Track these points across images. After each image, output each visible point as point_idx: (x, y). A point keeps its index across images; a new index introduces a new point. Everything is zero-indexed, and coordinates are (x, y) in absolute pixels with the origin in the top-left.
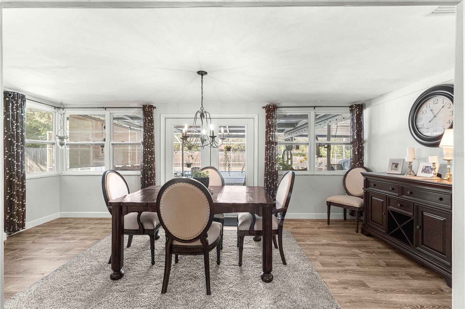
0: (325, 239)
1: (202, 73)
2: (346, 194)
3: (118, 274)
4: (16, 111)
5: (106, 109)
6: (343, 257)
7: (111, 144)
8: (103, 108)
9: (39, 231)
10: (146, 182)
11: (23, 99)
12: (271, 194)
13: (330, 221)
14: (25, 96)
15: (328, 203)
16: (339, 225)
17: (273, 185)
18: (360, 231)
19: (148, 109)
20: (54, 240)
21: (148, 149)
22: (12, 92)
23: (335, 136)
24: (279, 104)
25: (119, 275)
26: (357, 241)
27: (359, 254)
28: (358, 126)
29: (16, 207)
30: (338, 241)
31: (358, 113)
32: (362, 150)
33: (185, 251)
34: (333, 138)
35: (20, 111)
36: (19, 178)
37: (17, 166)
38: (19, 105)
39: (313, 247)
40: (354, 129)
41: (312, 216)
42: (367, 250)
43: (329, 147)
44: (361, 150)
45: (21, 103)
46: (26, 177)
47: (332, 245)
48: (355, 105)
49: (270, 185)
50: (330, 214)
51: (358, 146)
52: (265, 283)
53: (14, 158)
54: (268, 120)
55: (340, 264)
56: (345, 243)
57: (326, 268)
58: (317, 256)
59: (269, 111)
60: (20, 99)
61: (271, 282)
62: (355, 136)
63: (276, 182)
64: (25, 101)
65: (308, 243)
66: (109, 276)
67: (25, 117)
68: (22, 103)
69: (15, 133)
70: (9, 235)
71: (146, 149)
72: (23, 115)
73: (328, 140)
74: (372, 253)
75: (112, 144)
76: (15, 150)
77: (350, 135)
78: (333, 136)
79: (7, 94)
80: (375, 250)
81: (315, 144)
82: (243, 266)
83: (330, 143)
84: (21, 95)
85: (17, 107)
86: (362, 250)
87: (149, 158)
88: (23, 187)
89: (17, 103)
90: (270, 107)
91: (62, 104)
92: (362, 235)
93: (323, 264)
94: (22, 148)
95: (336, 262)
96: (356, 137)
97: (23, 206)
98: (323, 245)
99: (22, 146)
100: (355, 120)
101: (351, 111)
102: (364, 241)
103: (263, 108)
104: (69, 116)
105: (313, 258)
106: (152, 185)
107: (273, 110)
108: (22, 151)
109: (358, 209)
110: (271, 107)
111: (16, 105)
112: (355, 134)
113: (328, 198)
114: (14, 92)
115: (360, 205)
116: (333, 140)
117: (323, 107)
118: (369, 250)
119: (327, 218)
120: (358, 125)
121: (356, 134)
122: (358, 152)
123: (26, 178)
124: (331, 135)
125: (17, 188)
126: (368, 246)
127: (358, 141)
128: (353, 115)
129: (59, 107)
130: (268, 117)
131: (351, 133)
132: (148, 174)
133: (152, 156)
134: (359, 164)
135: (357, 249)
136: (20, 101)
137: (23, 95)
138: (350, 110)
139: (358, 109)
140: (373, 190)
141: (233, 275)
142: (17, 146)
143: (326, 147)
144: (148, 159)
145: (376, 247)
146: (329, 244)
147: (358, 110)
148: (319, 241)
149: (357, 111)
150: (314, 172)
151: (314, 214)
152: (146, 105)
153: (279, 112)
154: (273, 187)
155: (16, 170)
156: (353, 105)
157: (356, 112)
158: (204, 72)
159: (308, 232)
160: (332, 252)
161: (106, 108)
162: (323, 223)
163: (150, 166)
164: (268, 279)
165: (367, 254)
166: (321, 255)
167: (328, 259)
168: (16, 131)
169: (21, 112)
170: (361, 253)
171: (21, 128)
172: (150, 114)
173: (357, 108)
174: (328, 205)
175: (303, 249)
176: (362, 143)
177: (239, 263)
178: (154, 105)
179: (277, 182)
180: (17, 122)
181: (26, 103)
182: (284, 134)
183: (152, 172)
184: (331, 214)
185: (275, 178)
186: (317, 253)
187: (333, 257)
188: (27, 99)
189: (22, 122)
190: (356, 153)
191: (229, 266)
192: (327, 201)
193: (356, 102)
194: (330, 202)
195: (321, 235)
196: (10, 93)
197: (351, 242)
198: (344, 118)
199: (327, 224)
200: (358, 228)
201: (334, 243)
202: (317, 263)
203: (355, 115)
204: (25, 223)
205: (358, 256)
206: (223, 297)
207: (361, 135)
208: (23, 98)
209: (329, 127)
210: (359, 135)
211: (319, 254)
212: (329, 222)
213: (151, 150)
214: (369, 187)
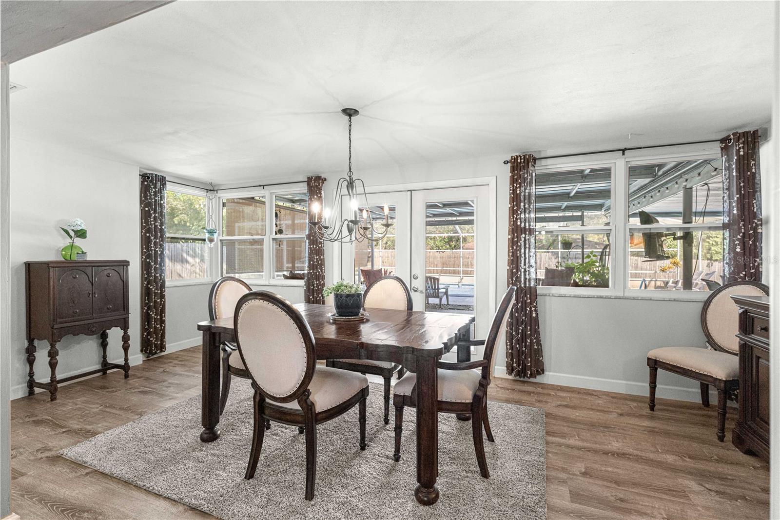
0: (620, 440)
1: (350, 113)
2: (708, 345)
3: (210, 433)
4: (154, 198)
5: (265, 187)
6: (641, 491)
7: (271, 240)
8: (260, 186)
9: (180, 356)
10: (311, 297)
11: (163, 182)
12: (520, 331)
13: (655, 403)
14: (165, 177)
15: (650, 361)
16: (681, 416)
17: (525, 315)
18: (729, 436)
19: (314, 183)
20: (185, 371)
21: (313, 246)
22: (150, 174)
23: (704, 214)
24: (540, 151)
25: (211, 435)
26: (707, 460)
27: (694, 492)
28: (742, 184)
29: (153, 323)
30: (654, 452)
31: (742, 153)
32: (754, 242)
33: (278, 415)
34: (697, 218)
35: (158, 197)
36: (157, 284)
37: (155, 269)
38: (157, 189)
39: (576, 453)
40: (731, 193)
41: (619, 385)
42: (722, 487)
43: (687, 238)
44: (751, 243)
45: (160, 188)
46: (166, 284)
47: (631, 457)
48: (733, 134)
49: (517, 315)
50: (655, 386)
51: (744, 233)
52: (418, 504)
53: (151, 259)
54: (513, 186)
55: (623, 505)
56: (670, 458)
57: (576, 506)
58: (574, 474)
59: (515, 169)
60: (159, 182)
61: (431, 506)
62: (735, 209)
63: (531, 308)
64: (165, 184)
65: (571, 442)
66: (198, 435)
67: (165, 205)
68: (162, 186)
69: (153, 226)
70: (147, 358)
71: (312, 246)
72: (162, 202)
73: (684, 222)
74: (733, 498)
75: (273, 239)
76: (153, 248)
77: (722, 210)
78: (699, 212)
79: (145, 177)
80: (746, 492)
81: (628, 231)
82: (401, 462)
83: (689, 228)
84: (160, 177)
85: (155, 192)
86: (707, 486)
87: (315, 260)
88: (162, 296)
89: (155, 187)
90: (517, 160)
91: (211, 184)
92: (733, 447)
93: (576, 496)
94: (161, 246)
95: (613, 498)
96: (737, 210)
97: (162, 322)
98: (606, 453)
99: (162, 243)
100: (734, 170)
101: (725, 149)
102: (732, 463)
103: (504, 163)
104: (225, 201)
105: (561, 476)
106: (320, 303)
107: (524, 166)
108: (161, 250)
109: (722, 385)
110: (519, 161)
111: (154, 190)
112: (734, 204)
113: (650, 350)
114: (152, 174)
115: (728, 376)
116: (697, 221)
117: (644, 148)
118: (729, 490)
119: (648, 395)
120: (743, 182)
121: (738, 204)
122: (744, 248)
123: (166, 286)
124: (694, 210)
125: (154, 298)
126: (733, 480)
127: (743, 221)
128: (729, 160)
129: (211, 189)
130: (513, 181)
131: (724, 202)
132: (313, 286)
133: (320, 257)
134: (745, 275)
135: (694, 480)
136: (159, 184)
137: (163, 176)
138: (722, 149)
139: (743, 143)
140: (757, 340)
141: (372, 474)
142: (155, 243)
143: (680, 238)
144: (314, 262)
145: (758, 486)
146: (624, 454)
147: (743, 148)
148: (600, 443)
149: (740, 148)
150: (624, 291)
151: (624, 382)
152: (312, 177)
153: (539, 168)
154: (524, 318)
155: (153, 274)
156: (729, 136)
157: (738, 151)
158: (353, 110)
159: (589, 419)
160: (617, 473)
161: (263, 186)
162: (640, 404)
163: (316, 273)
164: (426, 499)
165: (717, 498)
166: (584, 474)
167: (595, 488)
168: (154, 224)
169: (159, 199)
170: (698, 493)
171: (161, 220)
172: (316, 191)
173: (741, 141)
174: (650, 367)
175: (552, 453)
176: (757, 225)
177: (394, 455)
178: (323, 176)
179: (533, 309)
180: (155, 212)
181: (167, 186)
182: (603, 213)
183: (320, 282)
184: (658, 386)
185: (529, 301)
186: (580, 467)
187: (614, 485)
188: (167, 181)
189: (162, 211)
190: (738, 250)
191: (377, 456)
192: (648, 359)
193: (736, 128)
194: (656, 360)
195: (616, 430)
196: (148, 175)
197: (688, 460)
198: (716, 169)
199: (649, 409)
200: (722, 430)
201: (639, 453)
202: (564, 490)
203: (733, 158)
204: (165, 345)
205: (686, 497)
206: (328, 511)
207: (751, 205)
208: (163, 180)
209: (688, 193)
210: (746, 206)
211: (583, 470)
212: (654, 406)
213: (319, 247)
214: (753, 333)
